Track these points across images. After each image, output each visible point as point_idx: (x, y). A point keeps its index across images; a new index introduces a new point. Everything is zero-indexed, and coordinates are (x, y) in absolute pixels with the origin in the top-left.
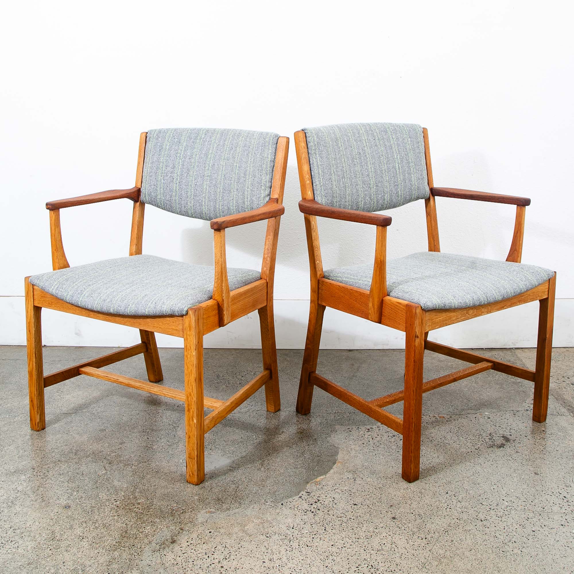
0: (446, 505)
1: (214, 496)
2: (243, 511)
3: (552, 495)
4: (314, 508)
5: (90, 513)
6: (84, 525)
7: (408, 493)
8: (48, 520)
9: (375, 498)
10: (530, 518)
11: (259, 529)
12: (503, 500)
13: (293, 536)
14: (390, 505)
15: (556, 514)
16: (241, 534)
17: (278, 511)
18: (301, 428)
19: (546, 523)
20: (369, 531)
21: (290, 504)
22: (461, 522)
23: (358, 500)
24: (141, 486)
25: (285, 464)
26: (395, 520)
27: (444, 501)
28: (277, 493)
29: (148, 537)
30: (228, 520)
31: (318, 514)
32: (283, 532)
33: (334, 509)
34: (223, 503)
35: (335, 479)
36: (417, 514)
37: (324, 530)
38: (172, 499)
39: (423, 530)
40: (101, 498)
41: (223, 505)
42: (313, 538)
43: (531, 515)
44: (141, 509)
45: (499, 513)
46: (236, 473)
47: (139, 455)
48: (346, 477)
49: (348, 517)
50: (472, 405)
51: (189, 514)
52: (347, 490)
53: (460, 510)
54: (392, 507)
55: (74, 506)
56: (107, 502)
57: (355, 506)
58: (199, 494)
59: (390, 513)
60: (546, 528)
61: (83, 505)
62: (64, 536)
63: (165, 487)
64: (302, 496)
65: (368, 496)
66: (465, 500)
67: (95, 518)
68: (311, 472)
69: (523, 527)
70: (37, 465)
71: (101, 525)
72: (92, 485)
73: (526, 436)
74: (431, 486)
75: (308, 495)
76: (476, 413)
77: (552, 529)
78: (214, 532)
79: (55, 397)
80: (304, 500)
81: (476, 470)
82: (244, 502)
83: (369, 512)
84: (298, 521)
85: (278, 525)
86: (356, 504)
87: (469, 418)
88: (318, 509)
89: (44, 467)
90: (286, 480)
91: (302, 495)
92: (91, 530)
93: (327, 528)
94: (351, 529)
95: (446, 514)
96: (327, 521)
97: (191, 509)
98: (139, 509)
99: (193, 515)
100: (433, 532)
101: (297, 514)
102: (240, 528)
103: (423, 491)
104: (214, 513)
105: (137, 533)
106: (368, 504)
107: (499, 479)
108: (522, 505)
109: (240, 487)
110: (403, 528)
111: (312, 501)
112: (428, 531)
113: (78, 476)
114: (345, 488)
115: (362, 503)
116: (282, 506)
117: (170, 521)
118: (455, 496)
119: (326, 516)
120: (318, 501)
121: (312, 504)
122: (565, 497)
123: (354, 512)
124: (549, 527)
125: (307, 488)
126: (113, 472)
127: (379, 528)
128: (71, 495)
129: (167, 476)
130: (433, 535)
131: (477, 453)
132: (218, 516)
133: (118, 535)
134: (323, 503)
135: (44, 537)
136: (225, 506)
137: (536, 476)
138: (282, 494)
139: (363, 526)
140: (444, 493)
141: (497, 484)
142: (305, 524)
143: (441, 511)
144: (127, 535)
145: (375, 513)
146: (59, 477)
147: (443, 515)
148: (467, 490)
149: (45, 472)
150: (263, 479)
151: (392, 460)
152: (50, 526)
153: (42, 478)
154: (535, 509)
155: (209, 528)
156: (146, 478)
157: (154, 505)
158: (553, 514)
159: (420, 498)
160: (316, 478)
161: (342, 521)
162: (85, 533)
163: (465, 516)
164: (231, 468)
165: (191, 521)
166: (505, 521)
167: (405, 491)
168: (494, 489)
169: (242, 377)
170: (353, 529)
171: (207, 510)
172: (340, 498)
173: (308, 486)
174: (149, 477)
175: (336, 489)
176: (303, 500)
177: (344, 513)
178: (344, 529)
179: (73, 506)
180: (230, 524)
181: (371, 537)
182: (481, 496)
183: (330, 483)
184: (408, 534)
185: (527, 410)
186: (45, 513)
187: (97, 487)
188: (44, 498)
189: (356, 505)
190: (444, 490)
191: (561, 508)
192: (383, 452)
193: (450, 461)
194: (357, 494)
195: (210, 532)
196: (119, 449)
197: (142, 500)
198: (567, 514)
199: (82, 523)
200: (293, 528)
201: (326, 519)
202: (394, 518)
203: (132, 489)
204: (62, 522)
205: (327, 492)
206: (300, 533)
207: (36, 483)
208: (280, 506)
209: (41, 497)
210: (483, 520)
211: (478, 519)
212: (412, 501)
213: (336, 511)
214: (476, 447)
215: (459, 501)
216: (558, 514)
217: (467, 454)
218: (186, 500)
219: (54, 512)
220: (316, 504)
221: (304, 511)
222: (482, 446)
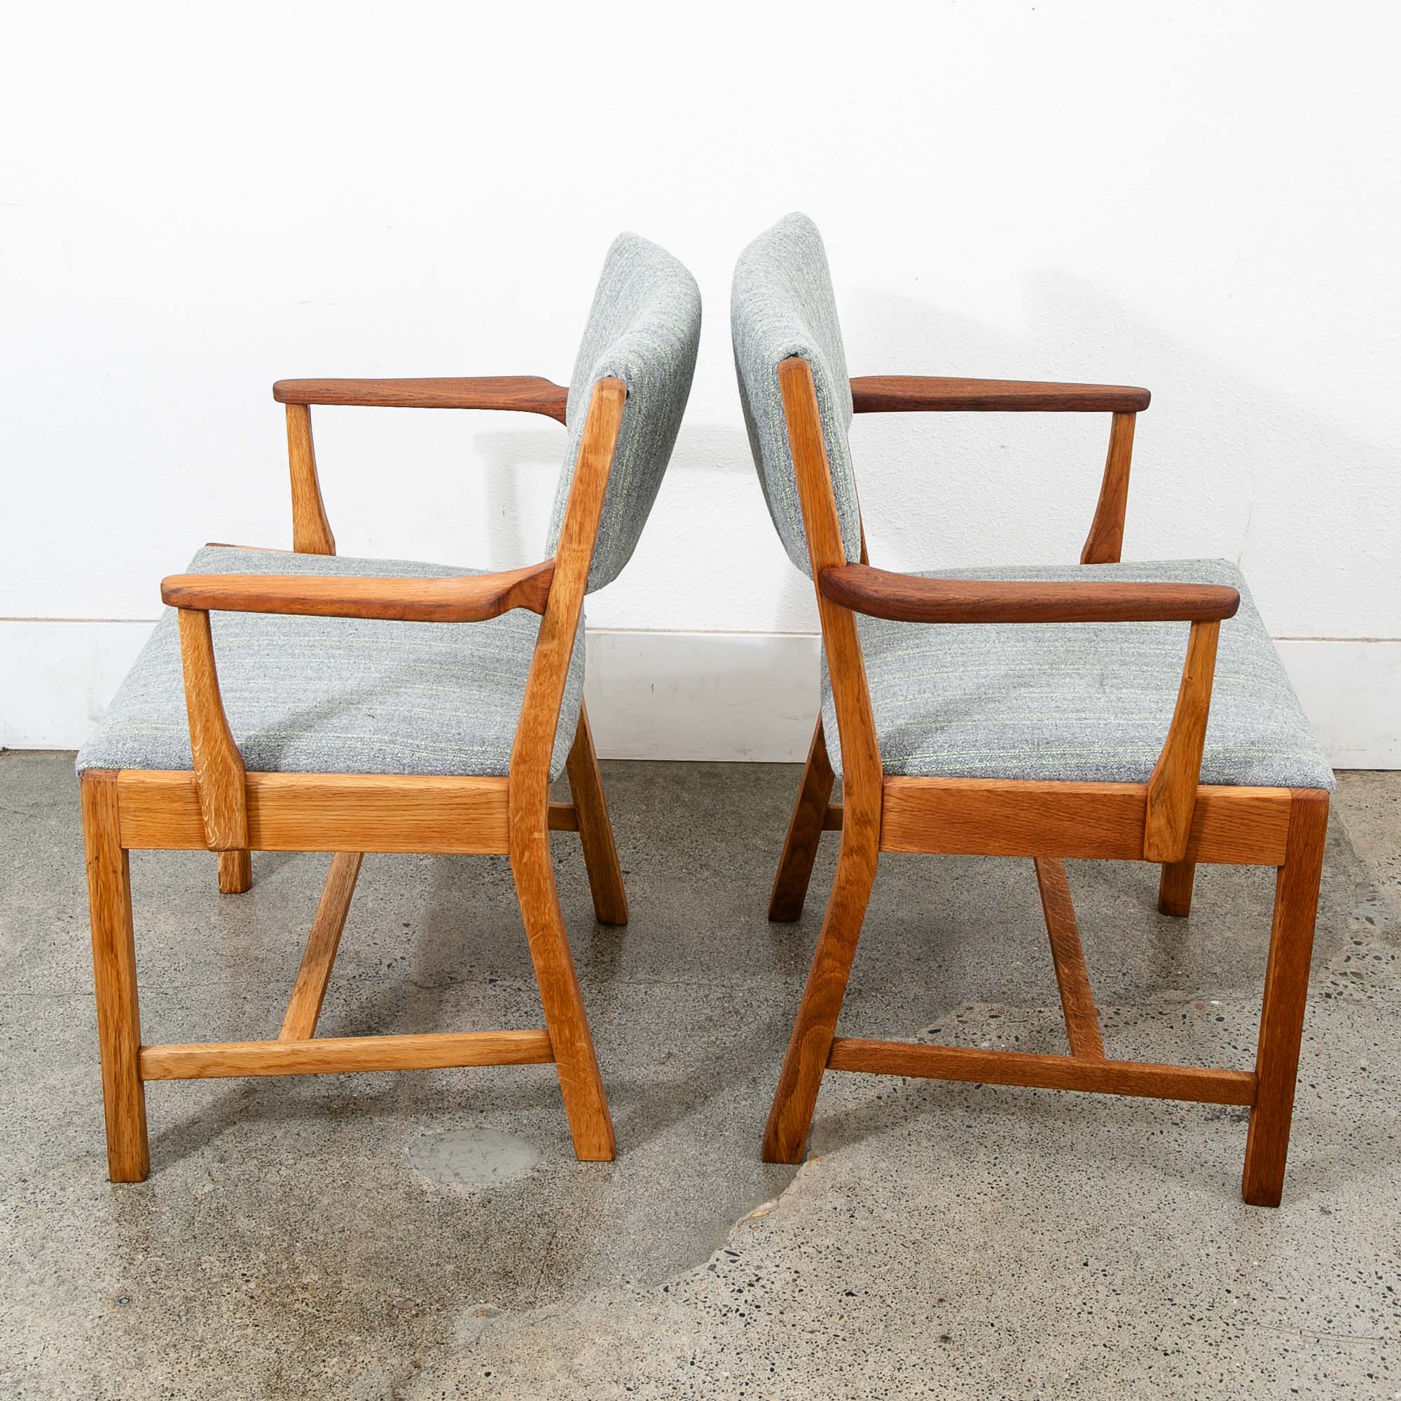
0: (1079, 1301)
1: (494, 1263)
2: (569, 1309)
3: (1357, 1280)
4: (746, 1301)
5: (184, 1319)
6: (173, 1355)
7: (987, 1262)
8: (80, 1342)
9: (900, 1275)
10: (1290, 1350)
11: (607, 1366)
12: (1229, 1291)
13: (691, 1388)
14: (938, 1297)
15: (1360, 1340)
16: (564, 1381)
17: (655, 1310)
18: (718, 1042)
19: (1330, 1368)
20: (881, 1376)
21: (687, 1287)
22: (1115, 1355)
23: (858, 1281)
24: (306, 1232)
25: (674, 1161)
26: (947, 1346)
27: (1075, 1290)
28: (653, 1254)
29: (334, 1389)
30: (532, 1336)
31: (755, 1321)
32: (667, 1374)
33: (795, 1305)
34: (517, 1284)
35: (802, 1211)
36: (1004, 1326)
37: (769, 1369)
38: (389, 1273)
39: (1017, 1376)
40: (208, 1270)
41: (517, 1290)
42: (742, 1394)
43: (1295, 1340)
44: (311, 1306)
45: (1212, 1333)
46: (547, 1190)
47: (296, 1131)
48: (829, 1207)
49: (832, 1332)
50: (1180, 973)
51: (434, 1320)
52: (831, 1248)
53: (1115, 1319)
54: (944, 1304)
55: (141, 1298)
56: (225, 1285)
57: (850, 1297)
58: (456, 1257)
59: (936, 1321)
60: (1327, 1384)
61: (163, 1292)
62: (124, 1388)
63: (370, 1235)
64: (717, 1263)
65: (884, 1269)
66: (1130, 1288)
67: (197, 1332)
68: (740, 1188)
69: (1271, 1379)
70: (30, 1169)
71: (215, 1353)
72: (181, 1231)
73: (1313, 1086)
74: (1047, 1241)
75: (731, 1261)
76: (1188, 1002)
77: (1343, 1385)
78: (498, 1375)
79: (55, 935)
80: (721, 1276)
81: (1166, 1193)
82: (570, 1283)
83: (884, 1318)
84: (705, 1341)
85: (654, 1353)
86: (853, 1292)
87: (1165, 1017)
88: (757, 1307)
89: (50, 1174)
90: (676, 1213)
91: (717, 1260)
92: (191, 1369)
93: (777, 1364)
94: (836, 1368)
95: (1078, 1329)
96: (777, 1343)
97: (437, 1302)
98: (307, 1304)
99: (444, 1323)
100: (1039, 1384)
101: (703, 1322)
102: (562, 1362)
103: (1025, 1255)
104: (496, 1314)
105: (306, 1377)
106: (882, 1294)
107: (1224, 1224)
108: (1274, 1311)
109: (560, 1234)
110: (966, 1370)
111: (742, 1281)
112: (1029, 1380)
113: (143, 1202)
114: (827, 1242)
115: (867, 1290)
116: (665, 1293)
117: (386, 1341)
118: (1105, 1275)
119: (777, 1328)
120: (757, 1280)
121: (740, 1291)
122: (1390, 1289)
123: (846, 1318)
124: (1336, 1381)
125: (730, 1238)
126: (232, 1189)
127: (906, 1369)
128: (130, 1264)
129: (373, 1198)
130: (1040, 1393)
131: (1177, 1136)
132: (506, 1326)
133: (259, 1384)
134: (769, 1285)
135: (74, 1393)
136: (523, 1294)
137: (1324, 1217)
138: (664, 1257)
139: (867, 1361)
140: (1078, 1266)
141: (1218, 1239)
142: (723, 1349)
143: (1064, 1319)
144: (283, 1385)
145: (899, 1322)
146: (92, 1206)
147: (1071, 1334)
148: (1138, 1257)
149: (54, 1189)
150: (617, 1210)
151: (952, 1155)
152: (85, 1359)
153: (50, 1210)
154: (1308, 1324)
155: (485, 1362)
156: (318, 1206)
157: (344, 1292)
158: (1350, 1339)
159: (1016, 1276)
160: (754, 1208)
161: (815, 1345)
162: (177, 1379)
163: (1124, 1339)
164: (536, 1174)
165: (439, 1340)
166: (1225, 1358)
167: (977, 1256)
168: (1208, 1255)
169: (560, 861)
170: (841, 1370)
171: (478, 1306)
172: (811, 1271)
173: (733, 1231)
174: (327, 1202)
175: (802, 1243)
176: (718, 1276)
177: (820, 1318)
178: (818, 1370)
179: (139, 1297)
180: (536, 1349)
181: (886, 1394)
182: (1173, 1275)
183: (787, 1224)
184: (978, 1387)
185: (1328, 996)
186: (69, 1319)
187: (195, 1238)
188: (61, 1273)
189: (853, 1295)
190: (1079, 1254)
191: (1376, 1322)
192: (930, 1128)
193: (1101, 1162)
194: (857, 1263)
195: (488, 1374)
196: (241, 1111)
197: (312, 1276)
198: (1388, 1342)
199: (165, 1351)
200: (692, 1363)
201: (776, 1338)
202: (945, 1338)
203: (284, 1241)
204: (114, 1345)
205: (780, 1254)
206: (709, 1378)
207: (36, 1226)
208: (660, 1296)
209: (53, 1270)
210: (1169, 1352)
211: (1156, 1349)
212: (993, 1285)
213: (801, 1313)
214: (1174, 1118)
215: (1114, 1291)
216: (1363, 1340)
217: (1148, 1139)
218: (425, 1277)
219: (91, 1317)
220: (752, 1288)
221: (720, 1311)
222: (1193, 1114)
